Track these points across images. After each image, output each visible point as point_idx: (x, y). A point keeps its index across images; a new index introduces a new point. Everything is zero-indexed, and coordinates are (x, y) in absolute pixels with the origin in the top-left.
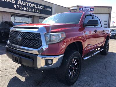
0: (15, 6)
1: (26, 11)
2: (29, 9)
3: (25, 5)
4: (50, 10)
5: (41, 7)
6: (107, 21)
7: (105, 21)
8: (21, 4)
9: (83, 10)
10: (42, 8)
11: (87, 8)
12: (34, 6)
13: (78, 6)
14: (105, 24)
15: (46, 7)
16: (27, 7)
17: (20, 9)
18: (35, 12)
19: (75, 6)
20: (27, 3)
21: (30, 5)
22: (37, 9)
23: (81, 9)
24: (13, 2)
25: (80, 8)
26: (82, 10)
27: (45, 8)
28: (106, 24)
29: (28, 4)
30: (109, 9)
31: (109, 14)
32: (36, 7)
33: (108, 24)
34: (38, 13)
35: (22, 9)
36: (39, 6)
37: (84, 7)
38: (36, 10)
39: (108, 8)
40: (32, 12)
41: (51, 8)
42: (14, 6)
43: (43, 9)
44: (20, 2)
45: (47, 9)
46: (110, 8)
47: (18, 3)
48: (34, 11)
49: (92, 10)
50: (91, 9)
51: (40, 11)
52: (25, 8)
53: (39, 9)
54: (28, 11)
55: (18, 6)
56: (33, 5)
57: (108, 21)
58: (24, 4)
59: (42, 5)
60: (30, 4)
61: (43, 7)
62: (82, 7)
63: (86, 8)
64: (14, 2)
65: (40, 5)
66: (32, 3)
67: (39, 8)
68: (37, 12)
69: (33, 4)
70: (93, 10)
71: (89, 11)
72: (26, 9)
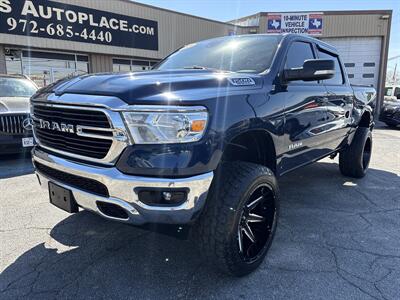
0: (12, 23)
1: (55, 37)
2: (64, 30)
3: (49, 16)
4: (150, 31)
5: (114, 24)
6: (373, 65)
7: (366, 65)
8: (36, 15)
9: (283, 26)
10: (118, 24)
11: (296, 18)
12: (86, 18)
13: (264, 14)
14: (365, 76)
15: (131, 21)
16: (59, 22)
17: (33, 31)
18: (89, 41)
19: (254, 16)
20: (59, 11)
21: (71, 16)
22: (98, 30)
23: (276, 24)
24: (5, 8)
26: (279, 27)
27: (130, 26)
28: (372, 76)
29: (63, 15)
30: (380, 18)
31: (383, 37)
32: (92, 23)
33: (376, 75)
34: (105, 43)
35: (39, 31)
36: (104, 19)
37: (286, 18)
38: (93, 32)
39: (379, 16)
40: (82, 40)
41: (153, 24)
42: (9, 21)
43: (122, 29)
44: (29, 9)
45: (136, 29)
46: (385, 16)
47: (25, 12)
48: (86, 37)
49: (315, 27)
50: (311, 21)
51: (109, 37)
52: (48, 27)
53: (104, 29)
54: (64, 38)
55: (25, 21)
56: (82, 17)
57: (377, 64)
58: (46, 13)
59: (120, 17)
60: (68, 13)
61: (121, 22)
62: (278, 17)
63: (292, 18)
64: (9, 9)
65: (109, 16)
66: (77, 9)
67: (107, 25)
68: (98, 42)
69: (80, 14)
70: (320, 27)
71: (306, 31)
72: (56, 30)
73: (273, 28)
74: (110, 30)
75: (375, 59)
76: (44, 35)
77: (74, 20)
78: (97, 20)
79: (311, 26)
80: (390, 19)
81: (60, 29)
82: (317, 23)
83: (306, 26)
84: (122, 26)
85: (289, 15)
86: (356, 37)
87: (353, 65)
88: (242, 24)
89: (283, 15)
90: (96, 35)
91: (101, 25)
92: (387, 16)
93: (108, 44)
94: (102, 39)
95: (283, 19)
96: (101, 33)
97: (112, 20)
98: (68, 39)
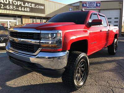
1: (10, 10)
2: (13, 7)
3: (8, 2)
4: (43, 7)
5: (30, 5)
6: (117, 18)
7: (115, 18)
8: (3, 2)
9: (87, 6)
10: (32, 5)
11: (92, 3)
12: (20, 3)
13: (81, 2)
14: (115, 22)
15: (36, 4)
16: (11, 5)
17: (2, 8)
18: (22, 11)
19: (78, 2)
21: (15, 3)
22: (25, 7)
23: (85, 5)
25: (83, 4)
26: (86, 6)
27: (35, 6)
28: (117, 22)
29: (12, 2)
30: (120, 3)
31: (120, 9)
32: (22, 5)
33: (119, 22)
34: (27, 12)
35: (4, 8)
36: (26, 3)
37: (88, 3)
38: (23, 8)
40: (19, 11)
41: (43, 5)
43: (33, 7)
45: (38, 7)
48: (20, 10)
49: (98, 6)
52: (7, 6)
54: (13, 10)
57: (119, 18)
58: (6, 1)
59: (32, 3)
60: (14, 1)
61: (33, 4)
62: (85, 3)
63: (90, 3)
65: (28, 2)
68: (24, 11)
69: (18, 2)
70: (100, 6)
71: (95, 7)
72: (10, 7)
73: (84, 6)
74: (29, 7)
75: (118, 17)
76: (6, 9)
77: (16, 4)
78: (24, 4)
79: (97, 6)
80: (123, 3)
81: (11, 7)
82: (98, 5)
83: (95, 6)
84: (33, 6)
85: (89, 2)
86: (112, 9)
87: (111, 18)
88: (74, 5)
89: (87, 2)
90: (24, 9)
91: (26, 6)
92: (122, 2)
93: (28, 12)
94: (26, 10)
95: (87, 3)
96: (26, 8)
97: (29, 4)
98: (14, 10)
